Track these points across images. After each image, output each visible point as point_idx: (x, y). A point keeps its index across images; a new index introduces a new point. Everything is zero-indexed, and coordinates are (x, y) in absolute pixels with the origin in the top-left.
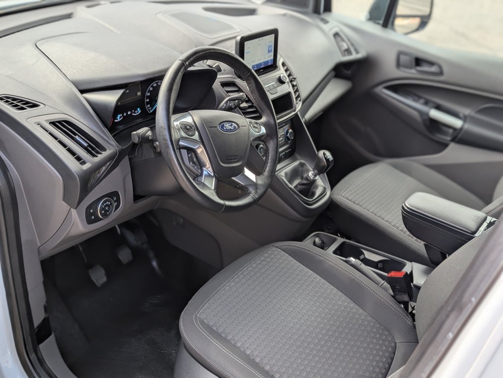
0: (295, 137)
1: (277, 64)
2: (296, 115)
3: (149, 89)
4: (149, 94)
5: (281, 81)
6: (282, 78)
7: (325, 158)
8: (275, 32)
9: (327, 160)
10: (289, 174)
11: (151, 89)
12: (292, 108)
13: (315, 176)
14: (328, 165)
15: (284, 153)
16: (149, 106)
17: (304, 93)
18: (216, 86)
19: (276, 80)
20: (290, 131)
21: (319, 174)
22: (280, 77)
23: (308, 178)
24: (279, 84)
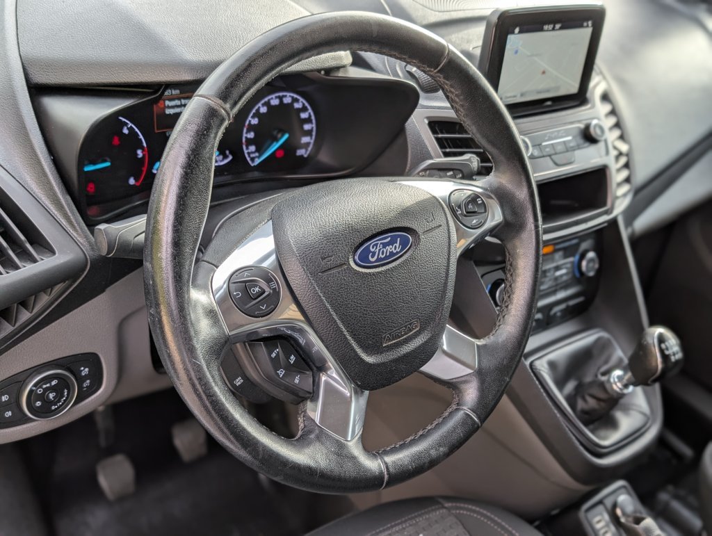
0: (599, 271)
1: (588, 95)
2: (613, 223)
3: (258, 110)
4: (255, 121)
5: (588, 137)
6: (592, 130)
7: (662, 351)
8: (595, 18)
9: (665, 358)
10: (562, 367)
11: (264, 110)
12: (604, 204)
13: (626, 386)
14: (664, 371)
15: (563, 306)
16: (252, 148)
17: (643, 172)
18: (418, 124)
19: (576, 132)
20: (591, 255)
21: (635, 384)
22: (587, 127)
23: (607, 386)
24: (581, 141)
